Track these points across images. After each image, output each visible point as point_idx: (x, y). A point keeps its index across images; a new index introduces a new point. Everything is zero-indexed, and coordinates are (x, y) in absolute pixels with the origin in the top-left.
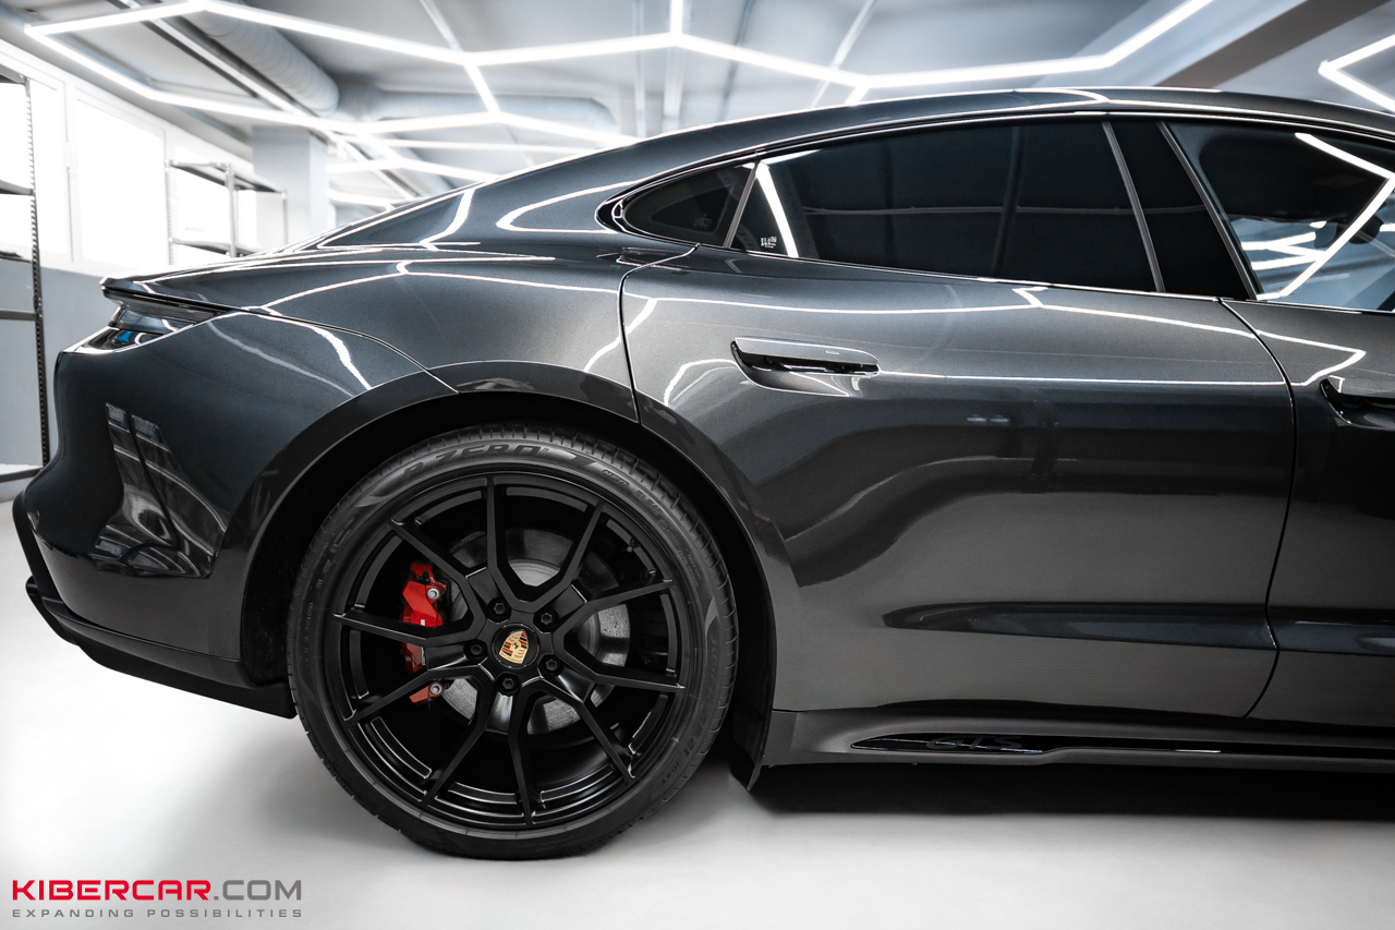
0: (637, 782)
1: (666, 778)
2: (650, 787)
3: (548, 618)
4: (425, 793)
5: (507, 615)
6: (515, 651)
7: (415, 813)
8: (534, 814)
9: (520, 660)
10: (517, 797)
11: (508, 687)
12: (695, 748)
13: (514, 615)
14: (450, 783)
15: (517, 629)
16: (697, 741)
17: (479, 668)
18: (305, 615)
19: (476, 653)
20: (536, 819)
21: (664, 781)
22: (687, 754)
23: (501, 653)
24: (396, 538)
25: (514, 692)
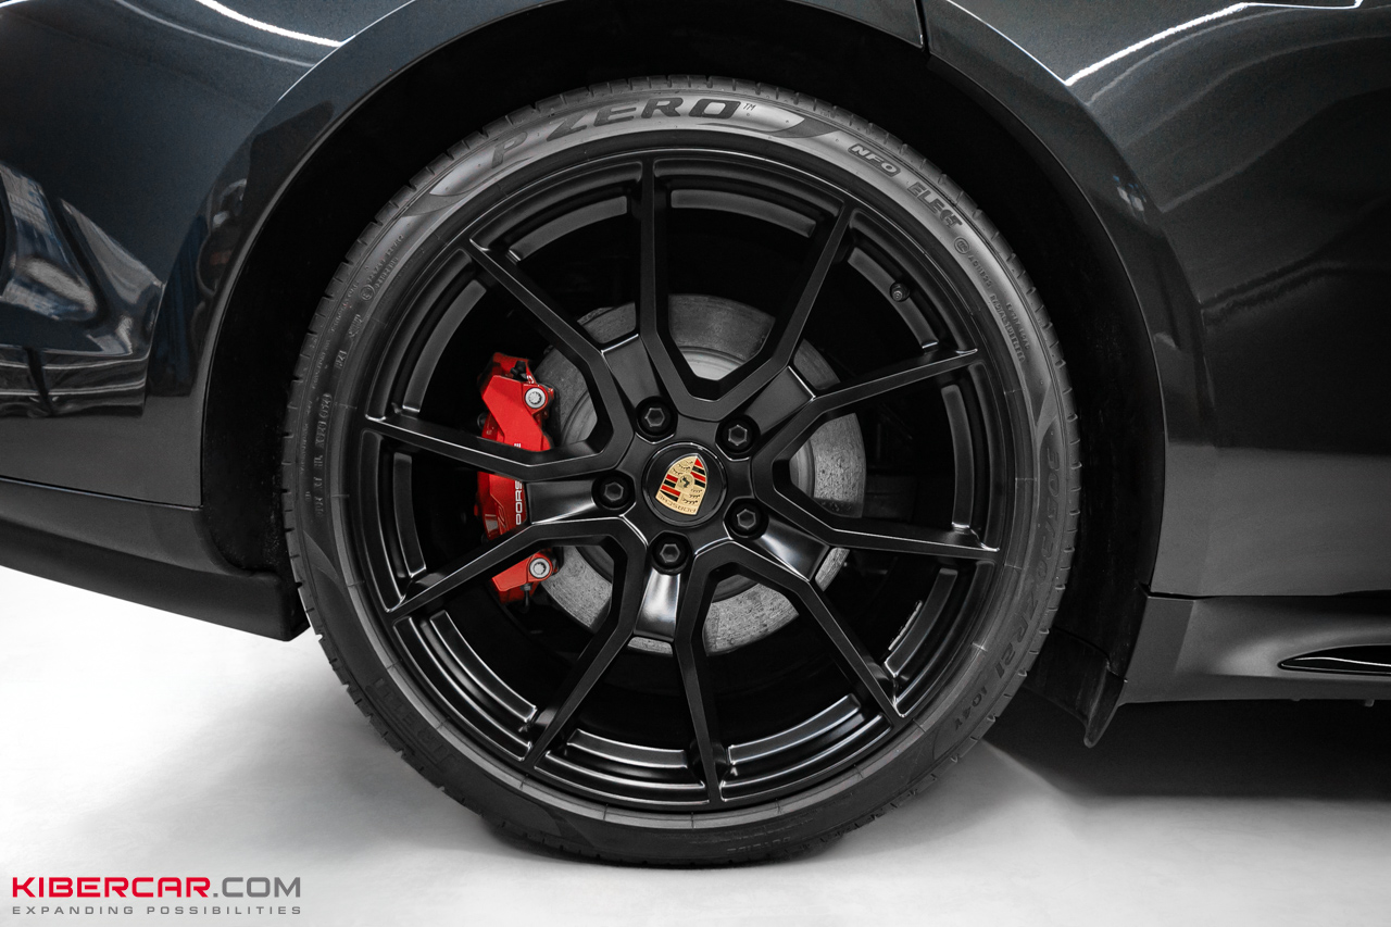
0: (909, 724)
1: (961, 718)
2: (935, 731)
3: (739, 435)
4: (528, 745)
5: (670, 427)
6: (685, 495)
7: (513, 781)
8: (723, 784)
9: (691, 509)
10: (690, 756)
11: (669, 559)
12: (1014, 662)
13: (683, 427)
14: (569, 730)
15: (688, 451)
16: (1019, 648)
17: (620, 523)
18: (314, 419)
19: (612, 498)
20: (727, 792)
21: (958, 723)
22: (1001, 672)
23: (660, 497)
24: (474, 284)
25: (682, 567)
